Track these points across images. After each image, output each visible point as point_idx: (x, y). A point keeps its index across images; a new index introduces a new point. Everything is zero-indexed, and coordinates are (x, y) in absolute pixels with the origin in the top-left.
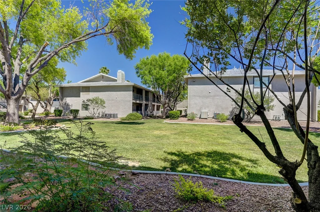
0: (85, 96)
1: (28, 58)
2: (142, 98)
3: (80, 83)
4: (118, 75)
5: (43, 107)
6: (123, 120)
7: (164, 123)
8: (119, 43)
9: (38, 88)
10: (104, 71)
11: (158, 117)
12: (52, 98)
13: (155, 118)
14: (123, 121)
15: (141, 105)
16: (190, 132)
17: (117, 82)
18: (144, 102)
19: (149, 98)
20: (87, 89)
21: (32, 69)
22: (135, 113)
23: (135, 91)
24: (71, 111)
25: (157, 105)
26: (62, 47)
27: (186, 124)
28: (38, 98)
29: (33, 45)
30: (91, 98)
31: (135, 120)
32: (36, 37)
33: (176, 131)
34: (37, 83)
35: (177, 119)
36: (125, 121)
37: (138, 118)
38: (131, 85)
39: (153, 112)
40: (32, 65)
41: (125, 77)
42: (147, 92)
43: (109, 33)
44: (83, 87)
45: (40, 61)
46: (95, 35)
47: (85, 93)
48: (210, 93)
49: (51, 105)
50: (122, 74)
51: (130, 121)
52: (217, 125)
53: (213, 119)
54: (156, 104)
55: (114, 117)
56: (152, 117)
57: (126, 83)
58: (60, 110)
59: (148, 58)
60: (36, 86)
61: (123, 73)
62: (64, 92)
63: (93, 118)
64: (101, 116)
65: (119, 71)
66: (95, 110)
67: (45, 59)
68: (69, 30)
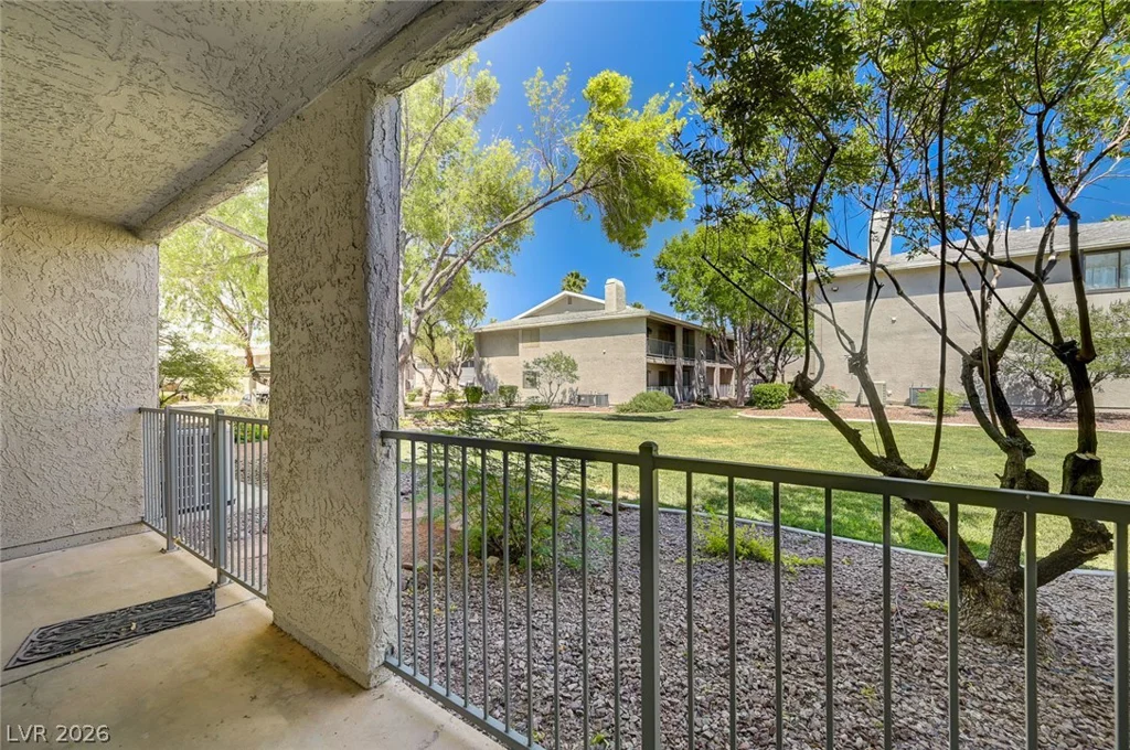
0: (529, 352)
1: (416, 274)
2: (674, 349)
3: (518, 321)
4: (607, 291)
5: (443, 381)
6: (622, 411)
7: (732, 419)
8: (604, 212)
9: (432, 338)
10: (574, 283)
11: (726, 403)
12: (459, 359)
13: (711, 406)
14: (622, 414)
15: (673, 368)
16: (807, 443)
17: (606, 311)
18: (680, 362)
19: (697, 348)
20: (534, 334)
21: (425, 298)
22: (653, 391)
23: (655, 333)
24: (502, 391)
25: (722, 370)
26: (479, 242)
27: (803, 421)
28: (433, 361)
29: (426, 245)
30: (543, 356)
31: (655, 411)
32: (429, 226)
33: (763, 439)
34: (431, 328)
35: (779, 408)
36: (627, 414)
37: (662, 406)
38: (641, 317)
39: (710, 388)
40: (424, 291)
41: (624, 296)
42: (689, 332)
43: (580, 191)
44: (525, 331)
45: (438, 280)
46: (549, 203)
47: (529, 344)
48: (894, 322)
49: (458, 378)
50: (618, 288)
51: (639, 414)
52: (914, 426)
53: (909, 408)
54: (718, 366)
55: (599, 403)
56: (707, 402)
57: (629, 311)
58: (476, 389)
59: (686, 237)
60: (430, 336)
61: (621, 284)
62: (483, 344)
63: (548, 407)
64: (567, 401)
65: (609, 281)
66: (554, 387)
67: (448, 274)
68: (492, 197)
